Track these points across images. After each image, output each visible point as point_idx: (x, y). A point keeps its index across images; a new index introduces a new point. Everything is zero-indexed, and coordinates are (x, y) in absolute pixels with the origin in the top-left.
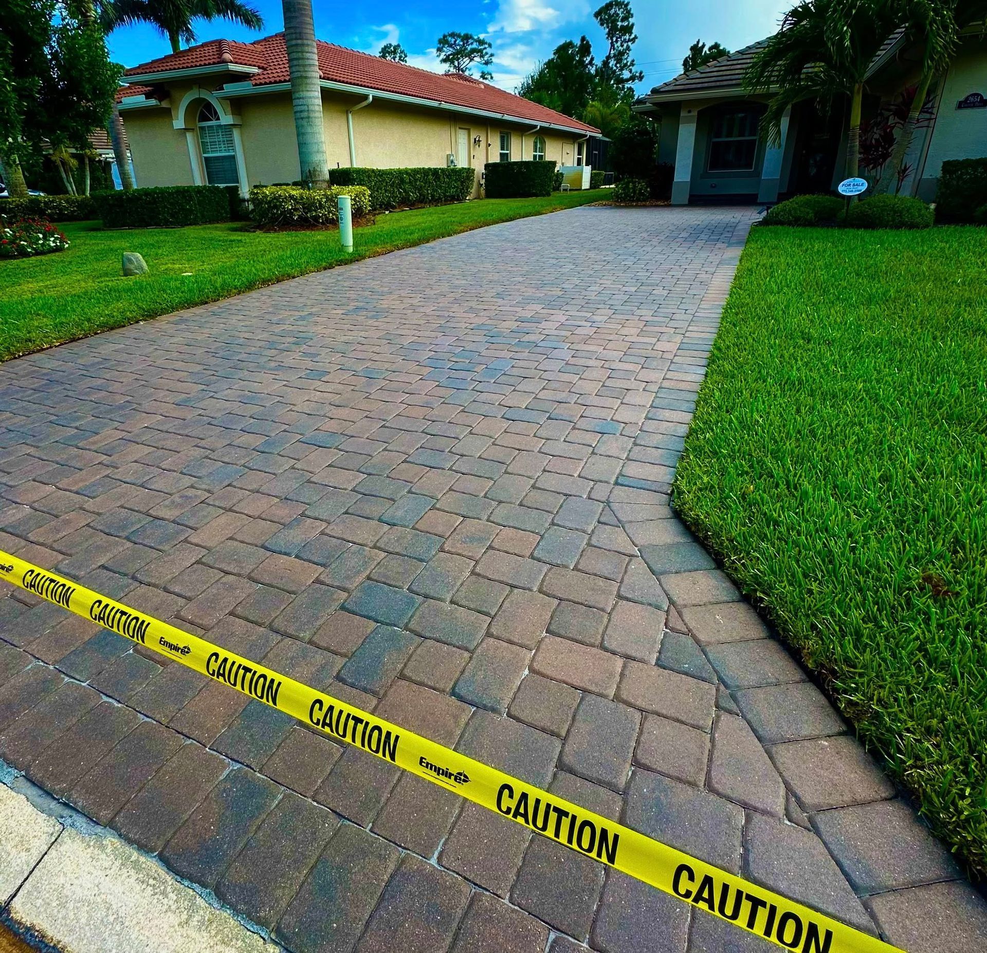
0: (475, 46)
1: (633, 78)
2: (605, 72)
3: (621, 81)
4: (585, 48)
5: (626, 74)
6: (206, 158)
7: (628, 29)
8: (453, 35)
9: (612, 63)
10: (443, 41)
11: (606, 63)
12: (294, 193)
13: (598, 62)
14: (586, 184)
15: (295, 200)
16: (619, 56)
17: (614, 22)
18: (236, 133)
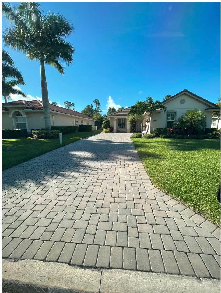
0: (71, 104)
1: (100, 112)
2: (96, 110)
3: (98, 112)
4: (92, 106)
5: (99, 111)
6: (17, 123)
7: (99, 104)
8: (67, 102)
9: (97, 109)
10: (65, 103)
11: (96, 109)
12: (44, 131)
13: (94, 109)
14: (96, 129)
15: (45, 133)
16: (98, 108)
17: (96, 103)
18: (26, 119)
